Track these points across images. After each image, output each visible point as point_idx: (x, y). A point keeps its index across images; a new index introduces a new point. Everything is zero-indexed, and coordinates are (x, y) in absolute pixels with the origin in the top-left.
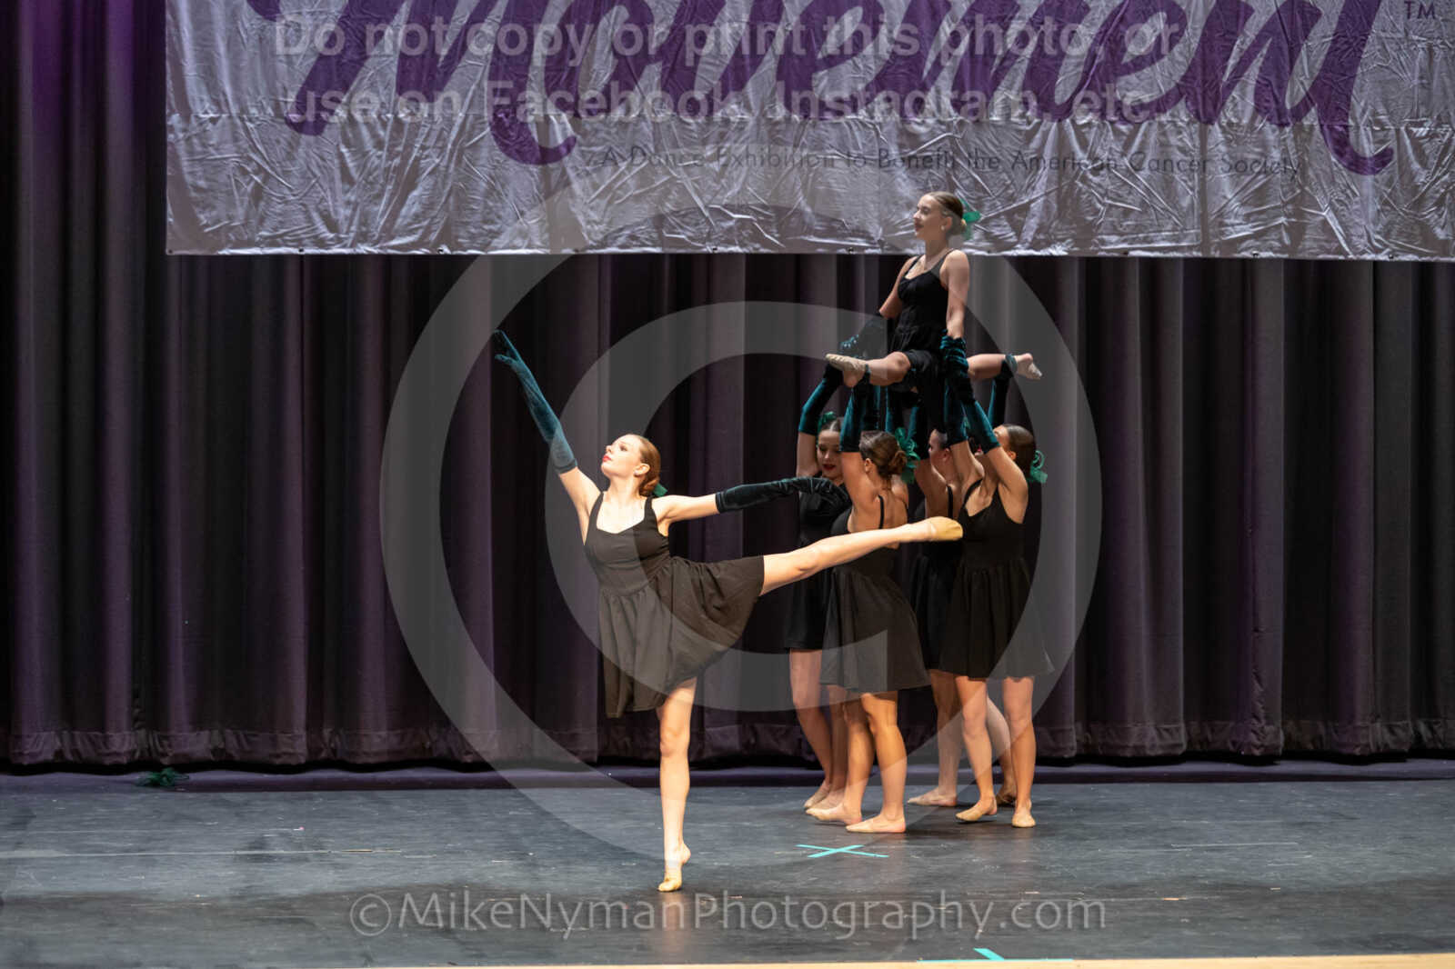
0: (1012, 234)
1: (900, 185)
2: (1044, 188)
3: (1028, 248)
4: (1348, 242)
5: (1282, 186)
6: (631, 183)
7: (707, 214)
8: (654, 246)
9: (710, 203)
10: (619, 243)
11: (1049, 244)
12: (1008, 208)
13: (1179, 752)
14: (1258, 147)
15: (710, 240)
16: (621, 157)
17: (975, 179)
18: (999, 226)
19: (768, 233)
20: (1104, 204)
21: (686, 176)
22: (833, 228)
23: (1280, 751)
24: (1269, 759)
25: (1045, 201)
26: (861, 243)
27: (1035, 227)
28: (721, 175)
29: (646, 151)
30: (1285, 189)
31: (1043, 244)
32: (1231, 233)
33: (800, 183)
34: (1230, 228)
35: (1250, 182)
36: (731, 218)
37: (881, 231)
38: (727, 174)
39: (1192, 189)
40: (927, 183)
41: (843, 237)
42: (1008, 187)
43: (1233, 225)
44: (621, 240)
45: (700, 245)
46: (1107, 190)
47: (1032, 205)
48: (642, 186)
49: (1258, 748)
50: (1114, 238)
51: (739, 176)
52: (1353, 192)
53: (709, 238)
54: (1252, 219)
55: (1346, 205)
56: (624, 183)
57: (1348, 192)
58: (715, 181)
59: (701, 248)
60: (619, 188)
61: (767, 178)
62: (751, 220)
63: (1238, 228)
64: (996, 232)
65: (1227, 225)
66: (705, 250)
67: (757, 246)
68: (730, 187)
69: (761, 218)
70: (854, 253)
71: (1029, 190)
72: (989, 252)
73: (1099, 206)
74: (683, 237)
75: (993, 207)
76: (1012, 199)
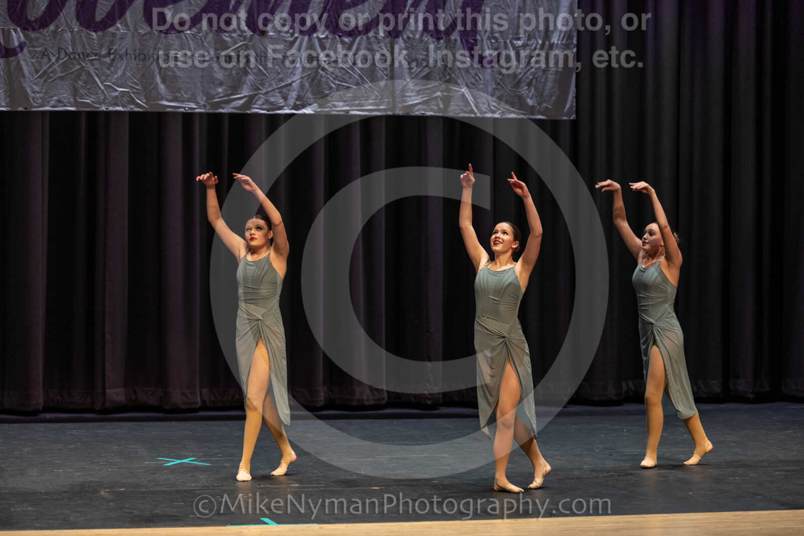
0: (282, 101)
1: (215, 72)
2: (300, 74)
3: (291, 109)
4: (477, 107)
5: (439, 74)
6: (58, 69)
7: (102, 88)
8: (71, 107)
9: (104, 81)
10: (51, 105)
11: (303, 106)
12: (280, 86)
13: (384, 402)
14: (424, 51)
15: (104, 103)
16: (52, 54)
17: (261, 70)
18: (273, 96)
19: (138, 99)
20: (335, 84)
21: (90, 66)
22: (176, 97)
23: (441, 402)
24: (435, 406)
25: (301, 82)
26: (193, 105)
27: (295, 97)
28: (111, 65)
29: (67, 50)
30: (441, 76)
31: (300, 107)
32: (409, 101)
33: (157, 71)
34: (409, 99)
35: (421, 71)
36: (117, 91)
37: (204, 99)
38: (114, 65)
39: (386, 76)
40: (231, 71)
41: (182, 101)
42: (279, 73)
43: (410, 97)
44: (52, 103)
45: (99, 106)
46: (337, 76)
47: (294, 84)
48: (65, 71)
49: (429, 400)
50: (341, 104)
51: (121, 66)
52: (480, 78)
53: (104, 102)
54: (421, 93)
55: (476, 85)
56: (54, 70)
57: (477, 78)
58: (109, 69)
59: (99, 108)
60: (51, 72)
61: (137, 67)
62: (128, 92)
63: (413, 98)
64: (272, 100)
65: (406, 97)
66: (101, 109)
67: (132, 106)
68: (116, 72)
69: (135, 91)
70: (189, 111)
71: (292, 75)
72: (268, 111)
73: (332, 85)
74: (88, 101)
75: (271, 85)
76: (281, 80)
